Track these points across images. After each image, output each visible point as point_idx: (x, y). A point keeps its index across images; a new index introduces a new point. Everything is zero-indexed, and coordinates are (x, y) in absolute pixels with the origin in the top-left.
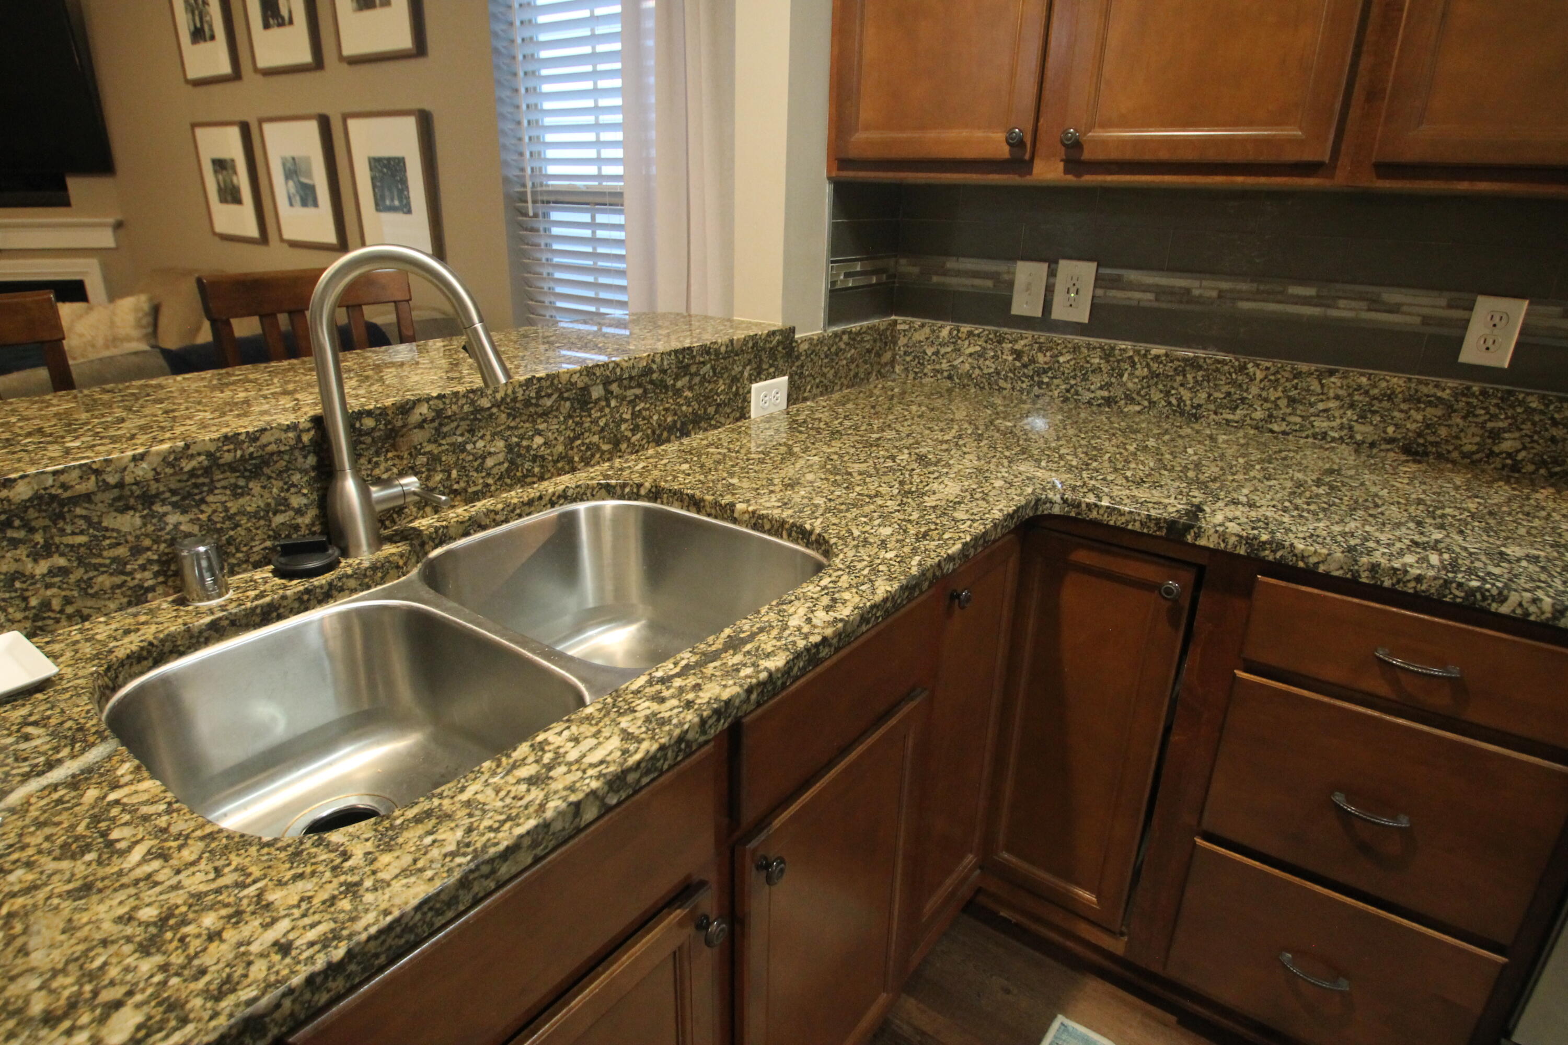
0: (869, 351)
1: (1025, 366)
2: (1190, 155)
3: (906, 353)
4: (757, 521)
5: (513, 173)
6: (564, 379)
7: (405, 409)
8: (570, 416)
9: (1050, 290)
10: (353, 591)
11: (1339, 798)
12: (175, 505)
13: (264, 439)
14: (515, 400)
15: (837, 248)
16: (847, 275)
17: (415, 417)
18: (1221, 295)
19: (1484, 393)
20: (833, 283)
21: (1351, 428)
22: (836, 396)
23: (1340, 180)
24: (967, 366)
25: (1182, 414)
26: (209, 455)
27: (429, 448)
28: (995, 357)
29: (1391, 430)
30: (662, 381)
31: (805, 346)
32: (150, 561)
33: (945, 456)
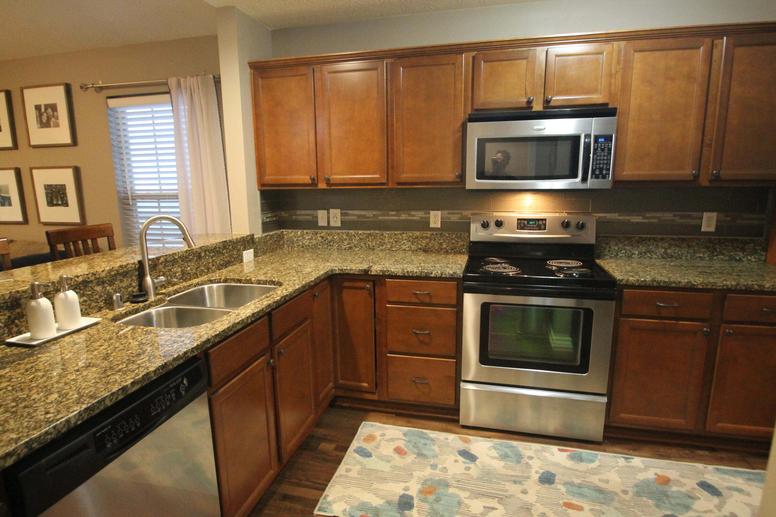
0: (276, 241)
1: (325, 241)
2: (356, 182)
3: (288, 241)
4: (259, 282)
5: (121, 189)
6: (195, 250)
7: (158, 259)
8: (196, 261)
9: (328, 218)
10: (154, 306)
11: (414, 330)
12: (109, 284)
13: (128, 267)
14: (183, 256)
15: (263, 210)
16: (267, 218)
17: (160, 261)
18: (374, 216)
19: (436, 234)
20: (263, 220)
21: (411, 247)
22: (268, 255)
23: (390, 186)
24: (307, 243)
25: (370, 249)
26: (117, 271)
27: (163, 270)
28: (316, 239)
29: (419, 246)
30: (219, 251)
31: (257, 240)
32: (103, 300)
33: (306, 264)
